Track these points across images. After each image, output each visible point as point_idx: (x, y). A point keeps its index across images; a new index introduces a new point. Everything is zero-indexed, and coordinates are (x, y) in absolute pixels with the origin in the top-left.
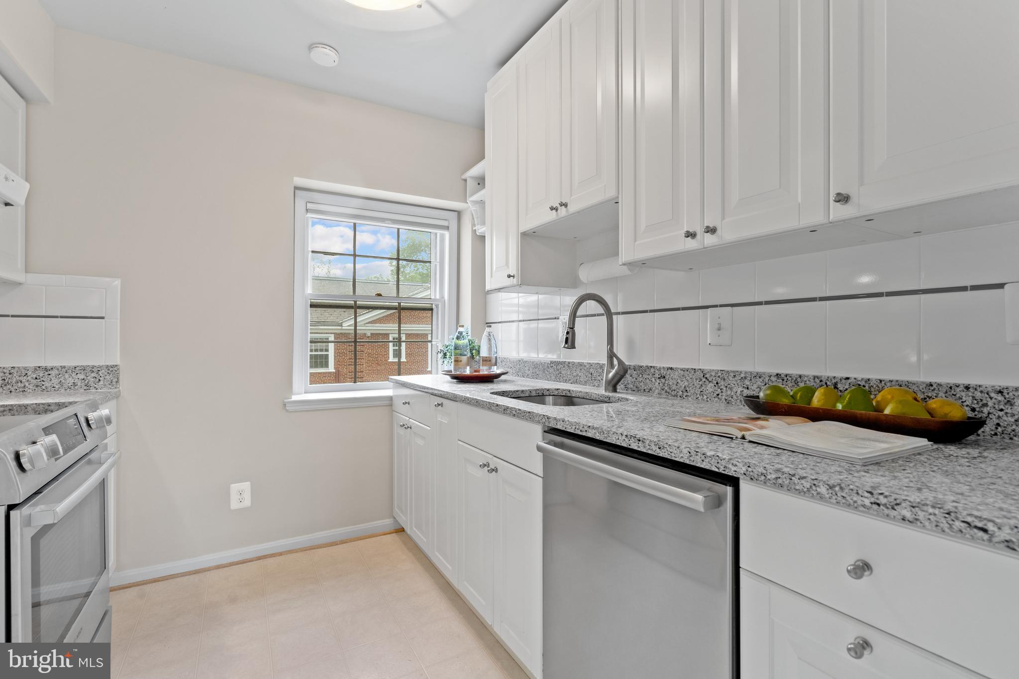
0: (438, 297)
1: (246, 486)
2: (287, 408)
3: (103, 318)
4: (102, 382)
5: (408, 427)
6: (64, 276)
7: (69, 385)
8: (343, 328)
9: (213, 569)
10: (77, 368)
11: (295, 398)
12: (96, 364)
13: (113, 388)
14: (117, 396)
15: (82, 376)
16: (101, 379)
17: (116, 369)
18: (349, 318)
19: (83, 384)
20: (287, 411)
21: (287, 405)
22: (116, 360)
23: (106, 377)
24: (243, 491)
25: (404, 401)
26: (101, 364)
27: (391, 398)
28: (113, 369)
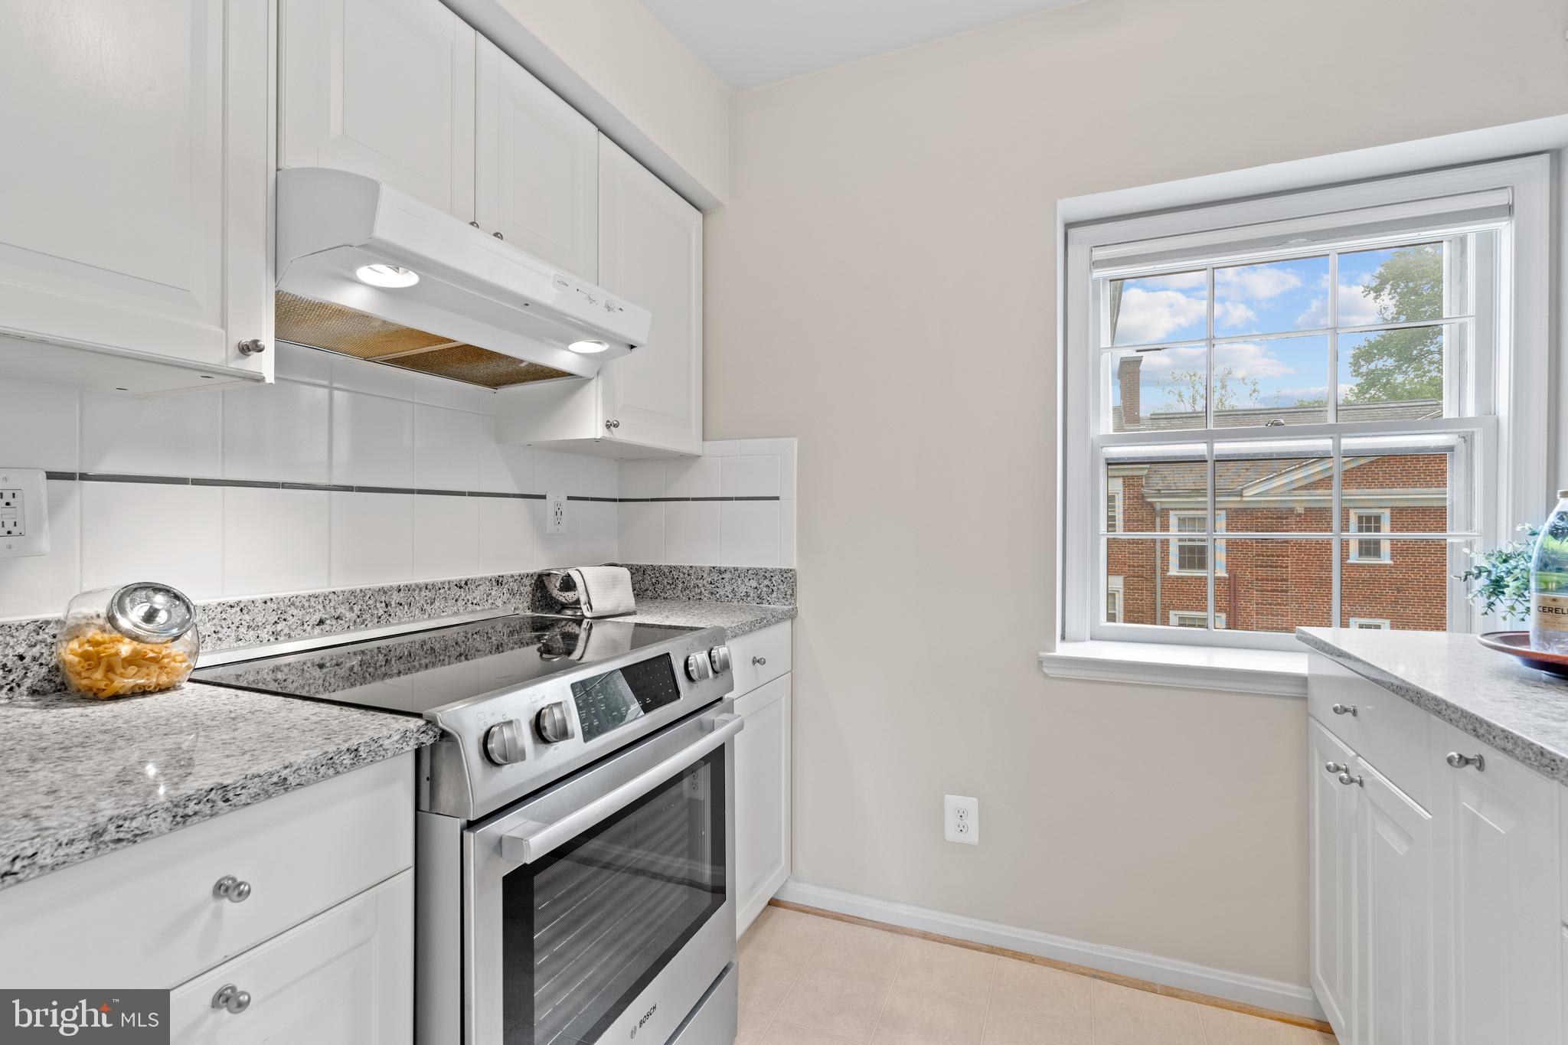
0: (1470, 411)
1: (971, 804)
2: (1046, 670)
3: (777, 498)
4: (775, 594)
5: (1352, 781)
6: (738, 441)
7: (742, 595)
8: (1244, 499)
9: (918, 936)
10: (750, 572)
11: (1062, 650)
12: (769, 567)
13: (787, 603)
14: (792, 616)
15: (754, 584)
16: (775, 588)
17: (791, 576)
18: (1258, 481)
19: (756, 594)
20: (1046, 676)
21: (1044, 665)
22: (792, 563)
23: (780, 587)
24: (965, 812)
25: (1338, 705)
26: (774, 567)
27: (1302, 681)
28: (788, 577)
